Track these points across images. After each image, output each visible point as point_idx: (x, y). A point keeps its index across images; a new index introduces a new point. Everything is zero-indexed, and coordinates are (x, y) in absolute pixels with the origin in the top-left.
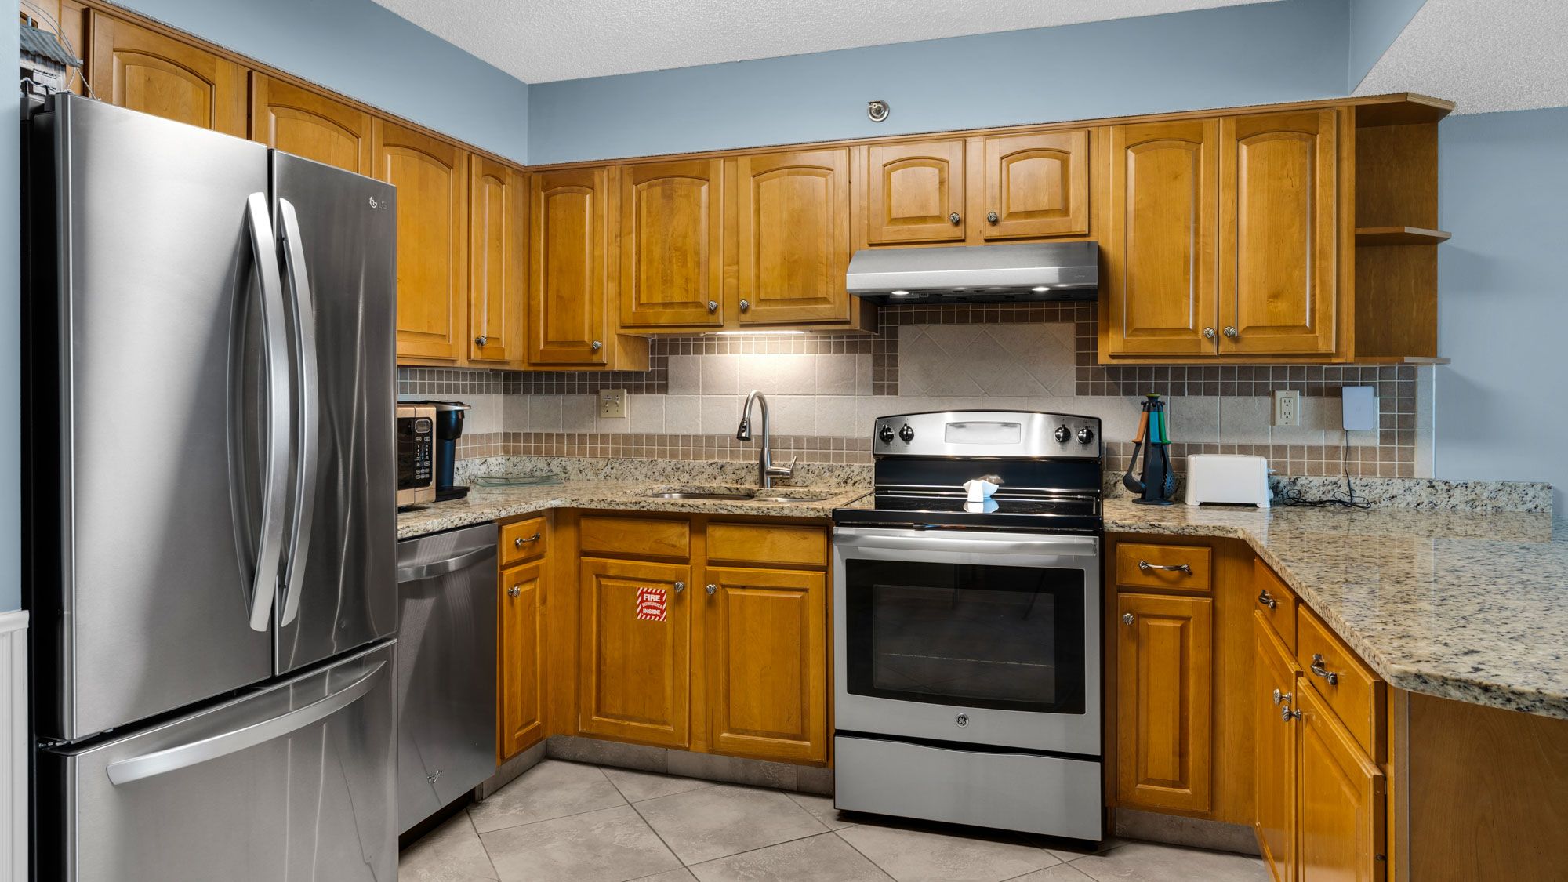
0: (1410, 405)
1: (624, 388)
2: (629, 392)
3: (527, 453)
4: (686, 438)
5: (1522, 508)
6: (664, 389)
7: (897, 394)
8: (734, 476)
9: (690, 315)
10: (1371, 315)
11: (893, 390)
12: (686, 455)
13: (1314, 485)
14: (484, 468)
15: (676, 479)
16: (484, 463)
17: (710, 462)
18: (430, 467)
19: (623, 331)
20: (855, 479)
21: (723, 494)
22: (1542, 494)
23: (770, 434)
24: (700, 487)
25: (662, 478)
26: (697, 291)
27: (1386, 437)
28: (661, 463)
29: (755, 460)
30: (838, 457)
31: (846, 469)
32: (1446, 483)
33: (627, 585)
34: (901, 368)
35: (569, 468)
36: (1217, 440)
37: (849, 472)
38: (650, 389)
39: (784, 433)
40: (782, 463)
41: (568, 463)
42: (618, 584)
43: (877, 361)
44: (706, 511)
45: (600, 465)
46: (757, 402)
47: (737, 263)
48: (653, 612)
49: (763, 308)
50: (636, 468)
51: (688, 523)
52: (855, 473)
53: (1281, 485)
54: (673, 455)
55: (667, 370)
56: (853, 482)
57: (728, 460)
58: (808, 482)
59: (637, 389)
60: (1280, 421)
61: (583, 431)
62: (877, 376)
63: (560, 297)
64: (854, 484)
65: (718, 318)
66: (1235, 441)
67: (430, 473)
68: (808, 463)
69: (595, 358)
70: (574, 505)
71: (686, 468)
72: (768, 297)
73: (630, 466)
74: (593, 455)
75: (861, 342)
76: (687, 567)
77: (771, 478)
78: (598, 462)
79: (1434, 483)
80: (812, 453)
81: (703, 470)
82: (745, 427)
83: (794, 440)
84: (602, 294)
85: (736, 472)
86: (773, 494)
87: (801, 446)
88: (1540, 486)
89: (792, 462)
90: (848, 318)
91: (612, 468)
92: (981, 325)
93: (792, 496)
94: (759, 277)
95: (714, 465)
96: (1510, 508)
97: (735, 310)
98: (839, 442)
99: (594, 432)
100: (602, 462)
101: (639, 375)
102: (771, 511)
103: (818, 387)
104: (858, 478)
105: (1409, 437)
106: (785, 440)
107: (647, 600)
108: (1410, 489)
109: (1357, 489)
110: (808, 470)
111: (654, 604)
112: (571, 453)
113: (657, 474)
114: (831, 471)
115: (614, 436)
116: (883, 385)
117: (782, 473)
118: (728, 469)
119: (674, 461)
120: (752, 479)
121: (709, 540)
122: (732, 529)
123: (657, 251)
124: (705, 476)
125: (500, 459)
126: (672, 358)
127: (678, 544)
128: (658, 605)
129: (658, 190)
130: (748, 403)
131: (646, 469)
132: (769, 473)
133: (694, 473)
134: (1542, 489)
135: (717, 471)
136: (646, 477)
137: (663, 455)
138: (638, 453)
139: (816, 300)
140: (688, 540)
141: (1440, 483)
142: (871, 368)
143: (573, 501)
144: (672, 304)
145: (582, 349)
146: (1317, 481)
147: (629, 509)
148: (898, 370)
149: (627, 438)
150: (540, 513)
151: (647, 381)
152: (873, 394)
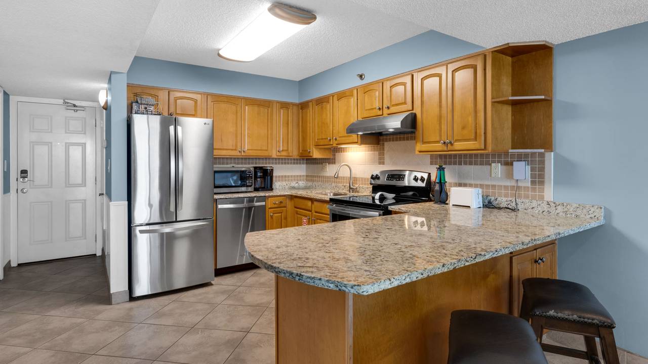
0: (542, 169)
1: (327, 163)
3: (310, 180)
5: (588, 217)
6: (335, 163)
7: (384, 165)
8: (347, 189)
9: (326, 142)
10: (526, 132)
11: (383, 163)
12: (339, 182)
13: (503, 201)
19: (315, 147)
22: (597, 211)
23: (352, 177)
26: (327, 135)
27: (533, 183)
28: (333, 185)
32: (554, 203)
33: (301, 216)
34: (385, 156)
35: (316, 185)
36: (473, 182)
38: (332, 163)
39: (357, 176)
42: (299, 216)
43: (380, 154)
51: (311, 201)
53: (492, 200)
55: (335, 158)
57: (347, 184)
59: (329, 163)
60: (493, 175)
61: (320, 175)
62: (380, 159)
63: (304, 138)
65: (340, 142)
66: (479, 182)
67: (252, 184)
69: (310, 155)
72: (340, 136)
75: (376, 148)
76: (311, 213)
77: (352, 190)
79: (550, 203)
80: (364, 183)
88: (596, 207)
89: (358, 185)
90: (357, 141)
94: (339, 130)
95: (343, 186)
96: (582, 216)
99: (322, 175)
100: (322, 184)
101: (330, 159)
103: (366, 162)
105: (542, 183)
106: (355, 178)
108: (540, 205)
109: (519, 203)
110: (363, 188)
111: (305, 222)
112: (317, 181)
113: (332, 188)
115: (325, 176)
116: (381, 162)
118: (346, 187)
124: (341, 189)
125: (303, 182)
126: (336, 154)
127: (309, 206)
129: (320, 107)
131: (330, 186)
132: (351, 188)
133: (339, 188)
134: (597, 208)
137: (334, 182)
138: (329, 181)
140: (311, 205)
141: (552, 203)
142: (378, 156)
144: (323, 139)
145: (307, 152)
146: (504, 199)
147: (300, 196)
149: (328, 177)
150: (284, 196)
151: (332, 161)
152: (379, 165)
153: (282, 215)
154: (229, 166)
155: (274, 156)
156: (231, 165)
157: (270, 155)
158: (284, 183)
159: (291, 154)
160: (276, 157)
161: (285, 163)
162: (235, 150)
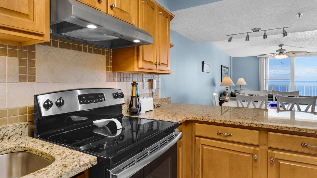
7: (35, 82)
11: (32, 79)
20: (9, 135)
31: (3, 130)
34: (37, 67)
37: (5, 132)
43: (21, 62)
52: (10, 131)
56: (8, 137)
62: (21, 71)
64: (9, 138)
75: (10, 50)
92: (76, 51)
104: (13, 133)
116: (26, 77)
142: (17, 67)
148: (35, 69)
152: (19, 82)
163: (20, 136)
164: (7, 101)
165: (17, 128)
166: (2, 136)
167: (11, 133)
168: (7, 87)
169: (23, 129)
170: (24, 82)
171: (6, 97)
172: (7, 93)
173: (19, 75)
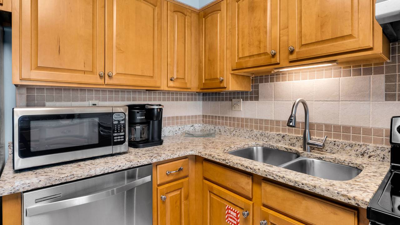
1: (241, 98)
2: (243, 100)
3: (209, 123)
4: (267, 121)
6: (257, 98)
8: (289, 142)
9: (262, 60)
12: (266, 129)
14: (192, 128)
15: (262, 139)
16: (192, 126)
17: (277, 133)
18: (124, 135)
19: (233, 72)
20: (369, 154)
21: (283, 151)
23: (310, 122)
24: (272, 146)
25: (256, 138)
26: (265, 47)
28: (255, 132)
29: (301, 134)
30: (356, 138)
31: (363, 147)
33: (221, 201)
35: (221, 130)
37: (365, 149)
38: (251, 99)
39: (319, 122)
40: (317, 138)
41: (221, 128)
42: (217, 199)
43: (389, 79)
44: (259, 174)
45: (232, 130)
46: (301, 105)
47: (288, 27)
48: (233, 221)
49: (304, 49)
50: (245, 133)
51: (251, 177)
52: (371, 150)
54: (261, 129)
55: (258, 90)
56: (368, 155)
57: (287, 133)
58: (334, 151)
59: (246, 99)
61: (227, 116)
62: (389, 88)
63: (209, 60)
64: (370, 157)
65: (276, 59)
67: (125, 138)
68: (335, 140)
69: (222, 85)
70: (200, 155)
71: (266, 135)
72: (307, 42)
73: (243, 132)
74: (230, 126)
75: (375, 68)
76: (251, 202)
77: (310, 147)
78: (231, 129)
80: (337, 134)
81: (274, 137)
82: (292, 120)
83: (325, 126)
84: (224, 56)
85: (290, 140)
86: (311, 156)
87: (329, 130)
89: (323, 138)
90: (371, 46)
91: (236, 132)
93: (323, 159)
94: (301, 32)
95: (279, 135)
97: (287, 53)
98: (356, 130)
99: (230, 116)
100: (232, 128)
101: (247, 92)
102: (305, 186)
103: (341, 96)
104: (373, 153)
106: (319, 126)
107: (230, 214)
110: (335, 144)
111: (233, 217)
112: (223, 124)
113: (253, 136)
114: (352, 146)
115: (237, 118)
116: (395, 95)
117: (317, 145)
118: (286, 138)
119: (261, 131)
120: (300, 145)
121: (263, 191)
122: (277, 189)
123: (246, 31)
124: (275, 140)
125: (200, 125)
126: (260, 85)
127: (245, 188)
128: (235, 219)
130: (295, 106)
131: (249, 134)
132: (309, 144)
133: (270, 138)
135: (280, 138)
136: (249, 137)
137: (256, 128)
138: (247, 126)
139: (343, 38)
140: (251, 187)
143: (199, 152)
144: (253, 56)
145: (217, 81)
147: (221, 162)
149: (242, 119)
150: (186, 157)
151: (254, 96)
152: (386, 101)
153: (180, 194)
154: (86, 103)
155: (164, 87)
156: (91, 103)
157: (158, 85)
158: (176, 128)
159: (188, 86)
160: (167, 89)
161: (177, 100)
162: (92, 72)
163: (382, 160)
164: (372, 120)
165: (378, 149)
166: (363, 152)
167: (371, 153)
168: (371, 106)
169: (385, 153)
170: (392, 101)
171: (370, 115)
172: (371, 112)
173: (386, 93)
